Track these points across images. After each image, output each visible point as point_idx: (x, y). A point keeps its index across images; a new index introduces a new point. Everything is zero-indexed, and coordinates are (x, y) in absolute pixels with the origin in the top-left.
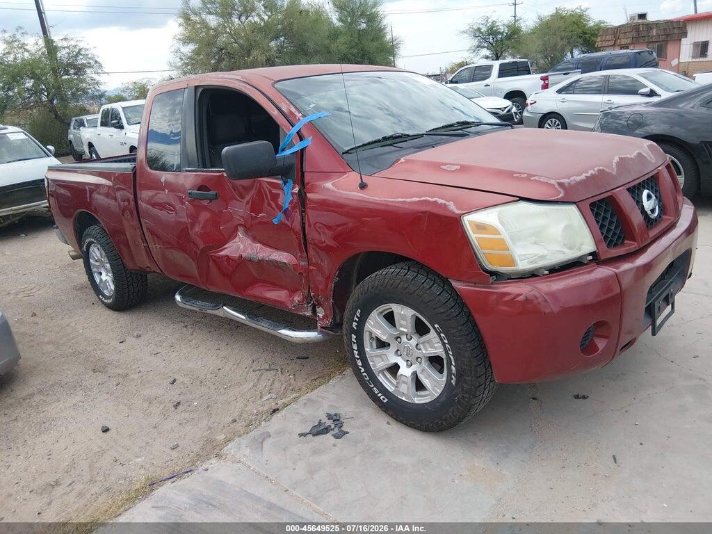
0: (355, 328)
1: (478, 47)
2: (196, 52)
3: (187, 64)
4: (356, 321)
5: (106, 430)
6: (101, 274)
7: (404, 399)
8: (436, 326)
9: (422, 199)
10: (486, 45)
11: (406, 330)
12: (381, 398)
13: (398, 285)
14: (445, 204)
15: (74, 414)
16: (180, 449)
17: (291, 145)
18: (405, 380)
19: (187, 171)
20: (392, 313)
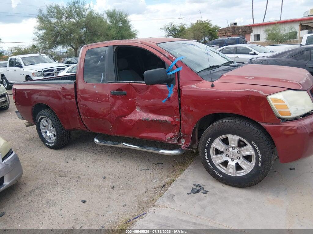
0: (207, 146)
1: (168, 35)
2: (46, 34)
3: (41, 39)
4: (208, 143)
5: (84, 202)
6: (46, 132)
7: (231, 175)
8: (252, 142)
9: (246, 90)
10: (171, 35)
11: (234, 145)
12: (219, 175)
13: (233, 126)
14: (258, 92)
15: (62, 197)
16: (127, 206)
17: (173, 70)
18: (232, 167)
19: (109, 83)
20: (227, 139)
